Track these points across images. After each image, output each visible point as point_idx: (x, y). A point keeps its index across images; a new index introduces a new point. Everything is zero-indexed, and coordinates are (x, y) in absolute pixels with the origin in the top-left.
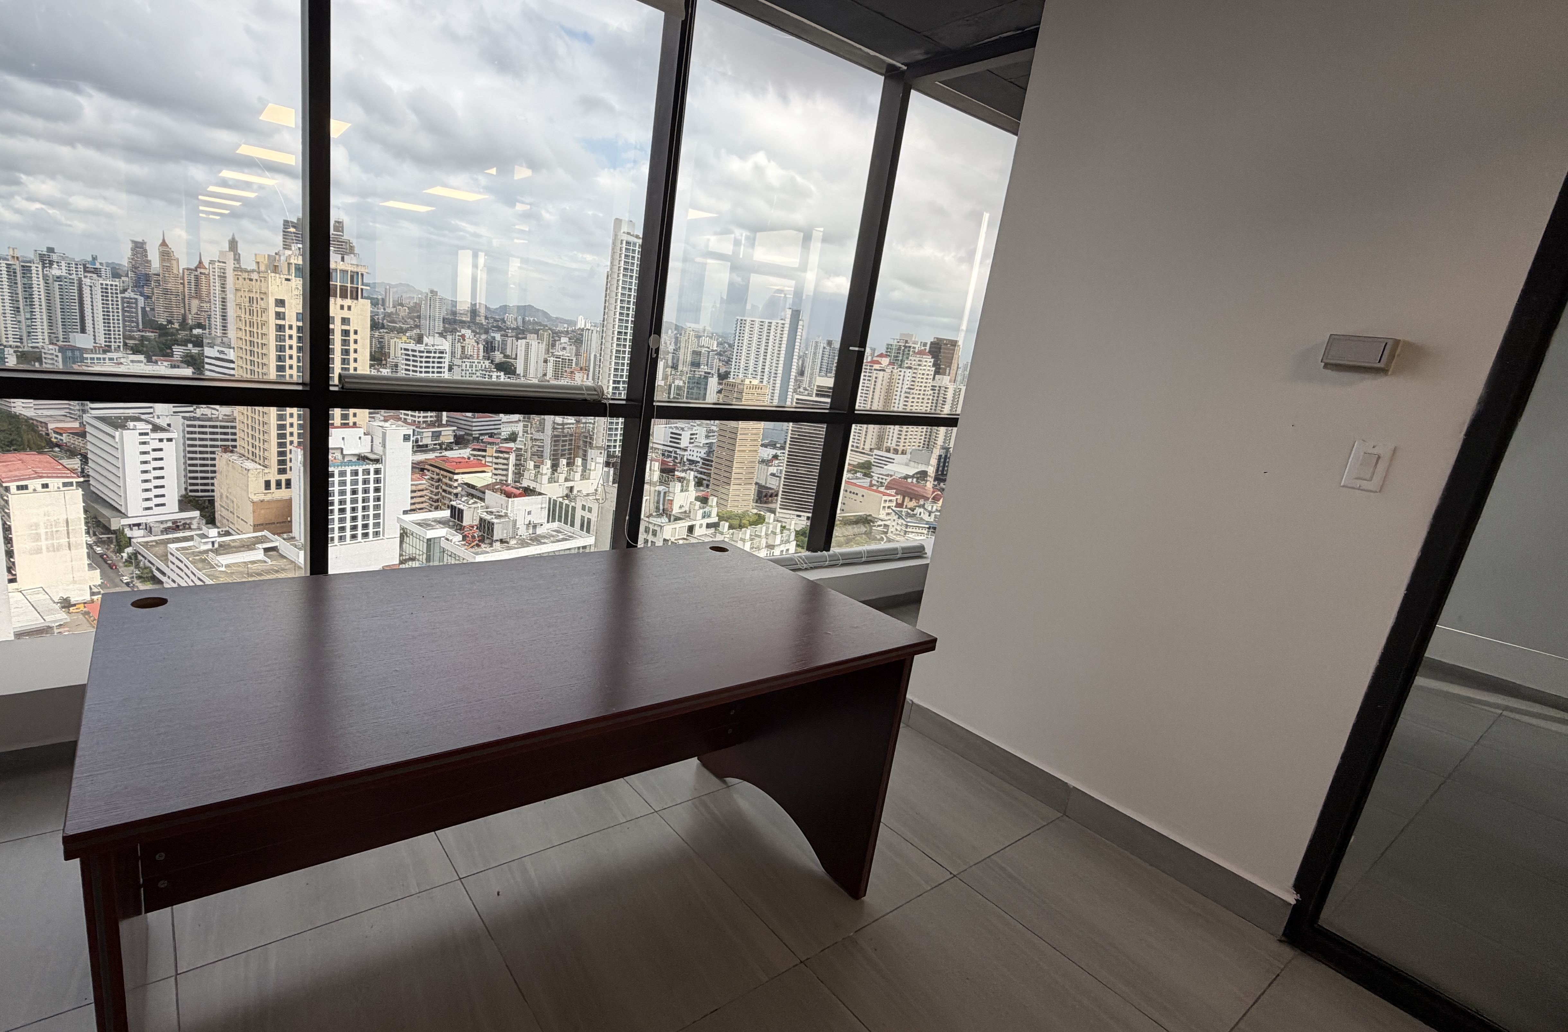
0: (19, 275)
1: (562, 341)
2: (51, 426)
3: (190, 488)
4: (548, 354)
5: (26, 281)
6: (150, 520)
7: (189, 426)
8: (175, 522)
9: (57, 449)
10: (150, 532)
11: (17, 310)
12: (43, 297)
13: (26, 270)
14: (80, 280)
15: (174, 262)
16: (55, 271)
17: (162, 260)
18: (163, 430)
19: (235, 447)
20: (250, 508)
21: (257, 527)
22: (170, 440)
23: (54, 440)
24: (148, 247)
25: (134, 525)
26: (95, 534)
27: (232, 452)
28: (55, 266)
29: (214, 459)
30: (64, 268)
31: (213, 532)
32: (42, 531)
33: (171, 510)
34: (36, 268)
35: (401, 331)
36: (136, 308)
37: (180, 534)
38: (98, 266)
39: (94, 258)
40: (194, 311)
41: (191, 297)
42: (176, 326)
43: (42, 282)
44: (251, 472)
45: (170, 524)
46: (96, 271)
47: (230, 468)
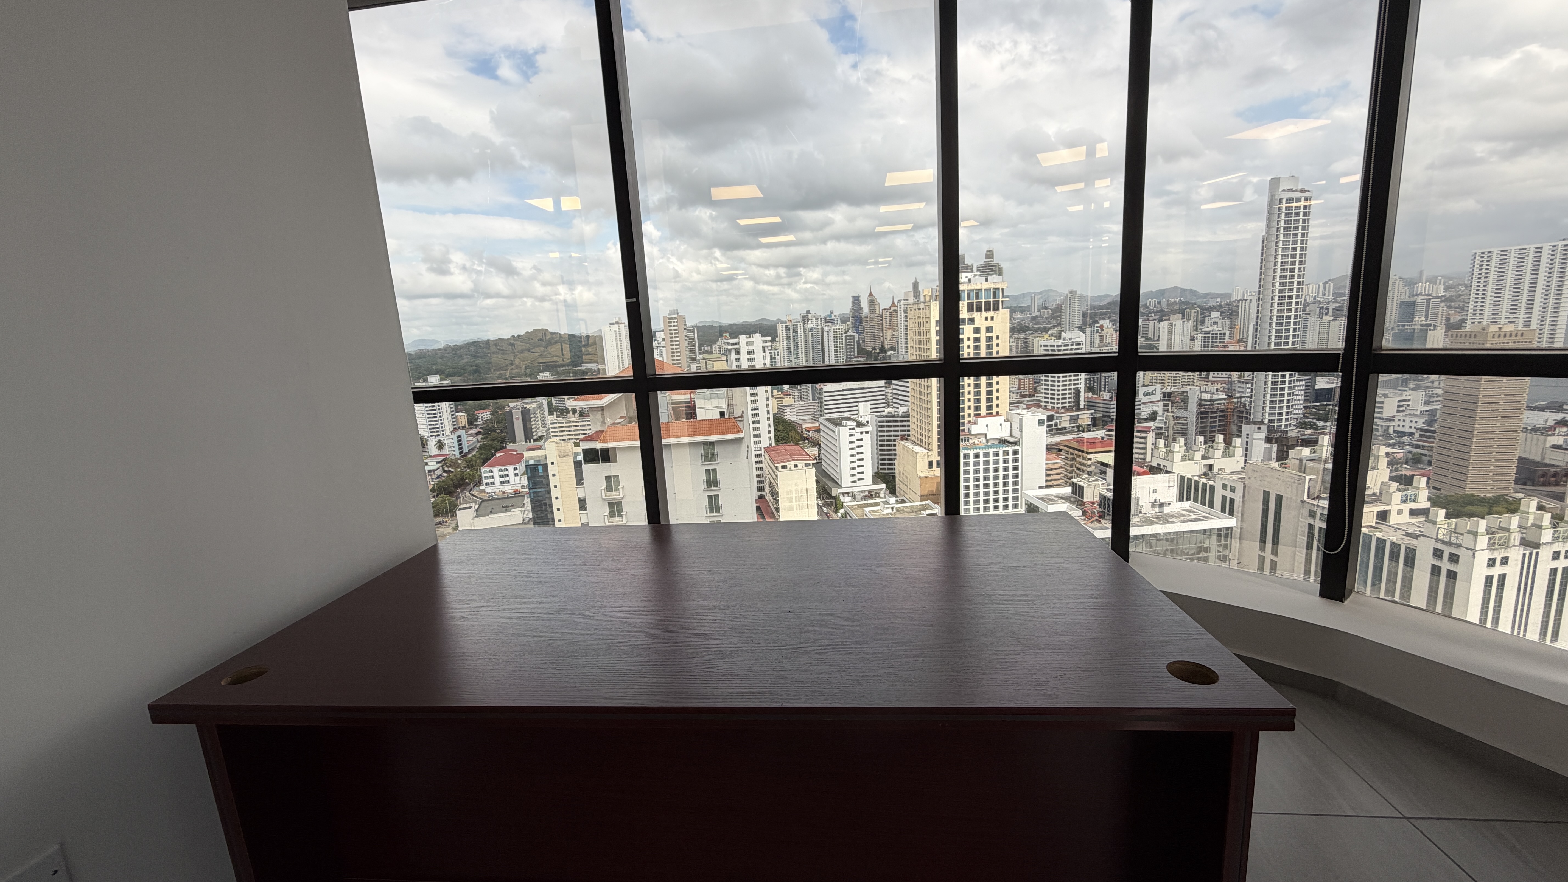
0: (791, 331)
1: (1212, 316)
2: (804, 426)
3: (880, 467)
4: (1196, 330)
5: (794, 334)
6: (855, 490)
7: (880, 422)
8: (870, 492)
9: (807, 441)
10: (855, 498)
11: (790, 353)
12: (803, 343)
13: (795, 327)
14: (822, 328)
15: (877, 306)
16: (810, 326)
17: (870, 306)
18: (863, 425)
19: (909, 435)
20: (918, 482)
21: (923, 497)
22: (867, 432)
23: (805, 435)
24: (861, 299)
25: (846, 493)
26: (823, 499)
27: (907, 439)
28: (810, 322)
29: (895, 445)
30: (814, 322)
31: (893, 500)
32: (794, 495)
33: (867, 483)
34: (800, 325)
35: (1045, 330)
36: (854, 342)
37: (873, 501)
38: (833, 317)
39: (832, 313)
40: (889, 338)
41: (887, 329)
42: (878, 351)
43: (802, 334)
44: (919, 455)
45: (867, 493)
46: (832, 322)
47: (905, 453)
